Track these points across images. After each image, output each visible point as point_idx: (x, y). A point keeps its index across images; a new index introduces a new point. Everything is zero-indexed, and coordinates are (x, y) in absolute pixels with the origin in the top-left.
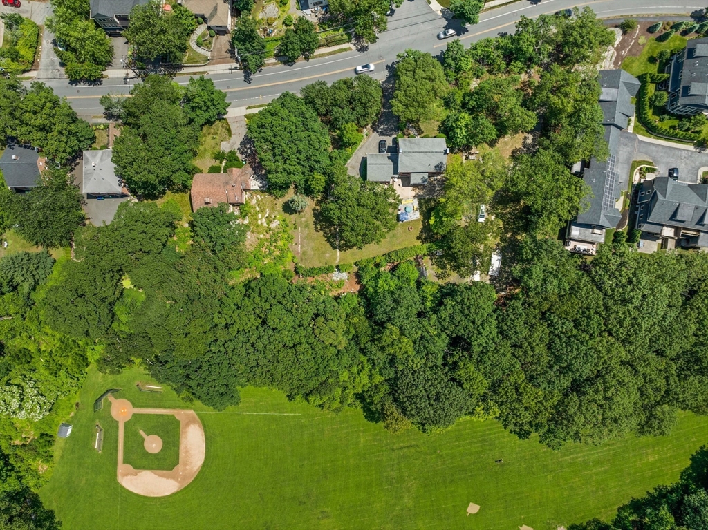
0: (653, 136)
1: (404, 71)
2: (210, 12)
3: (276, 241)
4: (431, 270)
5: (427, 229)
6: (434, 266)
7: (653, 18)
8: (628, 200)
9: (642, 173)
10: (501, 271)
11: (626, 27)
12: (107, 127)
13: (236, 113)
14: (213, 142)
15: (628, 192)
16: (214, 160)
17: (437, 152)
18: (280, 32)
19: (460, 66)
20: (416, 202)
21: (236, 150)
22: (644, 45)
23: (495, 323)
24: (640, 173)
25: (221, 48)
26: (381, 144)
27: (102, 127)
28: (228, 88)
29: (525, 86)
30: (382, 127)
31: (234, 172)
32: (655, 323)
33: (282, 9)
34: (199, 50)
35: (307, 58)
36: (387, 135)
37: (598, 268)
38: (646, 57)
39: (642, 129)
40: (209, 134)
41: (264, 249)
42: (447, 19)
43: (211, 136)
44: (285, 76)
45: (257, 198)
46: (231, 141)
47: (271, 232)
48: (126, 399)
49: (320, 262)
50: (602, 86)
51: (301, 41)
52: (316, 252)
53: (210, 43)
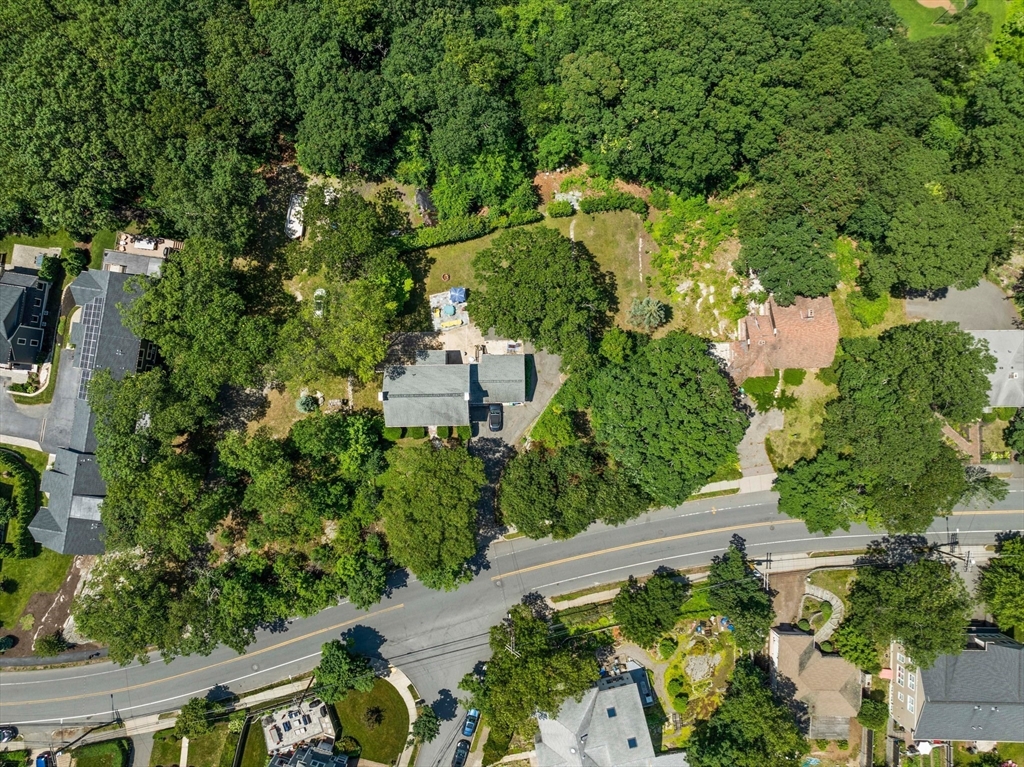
0: (14, 448)
1: (462, 538)
2: (811, 660)
3: (682, 258)
4: (410, 204)
5: (419, 276)
6: (404, 211)
7: (6, 665)
8: (60, 332)
9: (34, 382)
10: (287, 203)
11: (56, 643)
12: (985, 456)
13: (757, 482)
14: (798, 428)
15: (61, 347)
16: (795, 396)
17: (401, 396)
18: (682, 629)
19: (357, 561)
20: (437, 324)
21: (757, 413)
22: (25, 613)
23: (299, 89)
24: (38, 382)
25: (787, 601)
26: (499, 424)
27: (994, 457)
28: (772, 528)
29: (240, 532)
30: (497, 455)
31: (762, 368)
32: (12, 81)
33: (679, 672)
34: (826, 595)
35: (633, 582)
36: (487, 440)
37: (114, 185)
38: (21, 592)
39: (33, 460)
40: (805, 444)
41: (703, 244)
42: (379, 656)
43: (802, 440)
44: (670, 549)
45: (717, 331)
46: (766, 430)
47: (691, 272)
48: (925, 8)
49: (604, 221)
50: (100, 524)
51: (647, 604)
52: (611, 238)
53: (807, 608)
